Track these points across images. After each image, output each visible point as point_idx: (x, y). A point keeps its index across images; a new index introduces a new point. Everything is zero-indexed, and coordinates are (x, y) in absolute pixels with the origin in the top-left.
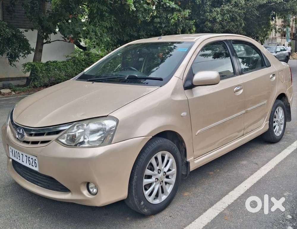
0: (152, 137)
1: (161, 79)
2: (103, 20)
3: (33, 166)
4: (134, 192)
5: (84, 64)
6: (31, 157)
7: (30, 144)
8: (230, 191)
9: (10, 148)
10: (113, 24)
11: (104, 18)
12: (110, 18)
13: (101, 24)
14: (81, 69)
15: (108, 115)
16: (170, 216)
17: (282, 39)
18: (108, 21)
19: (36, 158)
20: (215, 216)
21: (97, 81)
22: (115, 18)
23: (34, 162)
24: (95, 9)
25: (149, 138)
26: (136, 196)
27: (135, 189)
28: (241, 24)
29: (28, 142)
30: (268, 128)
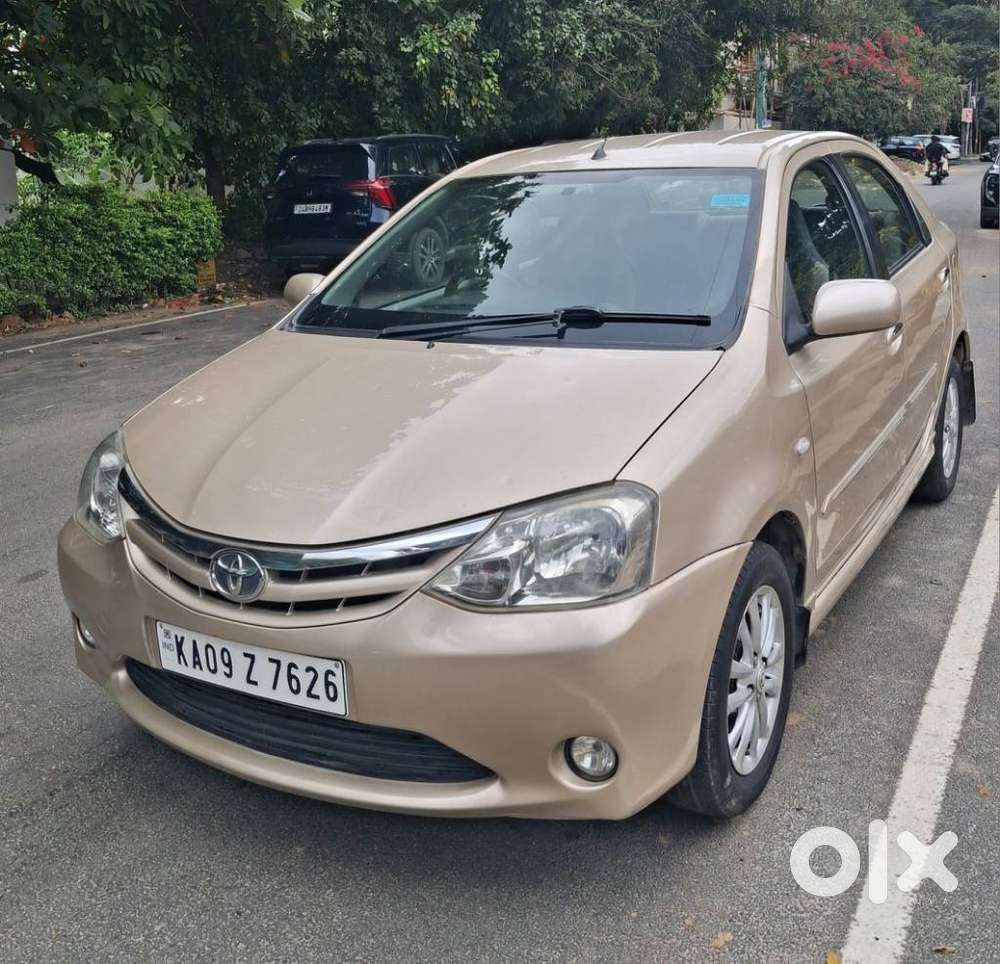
0: (752, 543)
1: (703, 321)
2: (139, 60)
3: (317, 697)
4: (709, 747)
5: (79, 238)
6: (303, 662)
7: (289, 613)
8: (923, 691)
9: (160, 632)
10: (179, 71)
11: (145, 50)
12: (166, 48)
13: (137, 74)
14: (71, 258)
15: (614, 480)
16: (798, 810)
17: (740, 116)
18: (159, 59)
19: (337, 666)
20: (943, 788)
21: (428, 335)
22: (186, 47)
23: (320, 682)
24: (104, 12)
25: (745, 548)
26: (715, 761)
27: (712, 736)
28: (649, 70)
29: (279, 607)
30: (933, 452)
